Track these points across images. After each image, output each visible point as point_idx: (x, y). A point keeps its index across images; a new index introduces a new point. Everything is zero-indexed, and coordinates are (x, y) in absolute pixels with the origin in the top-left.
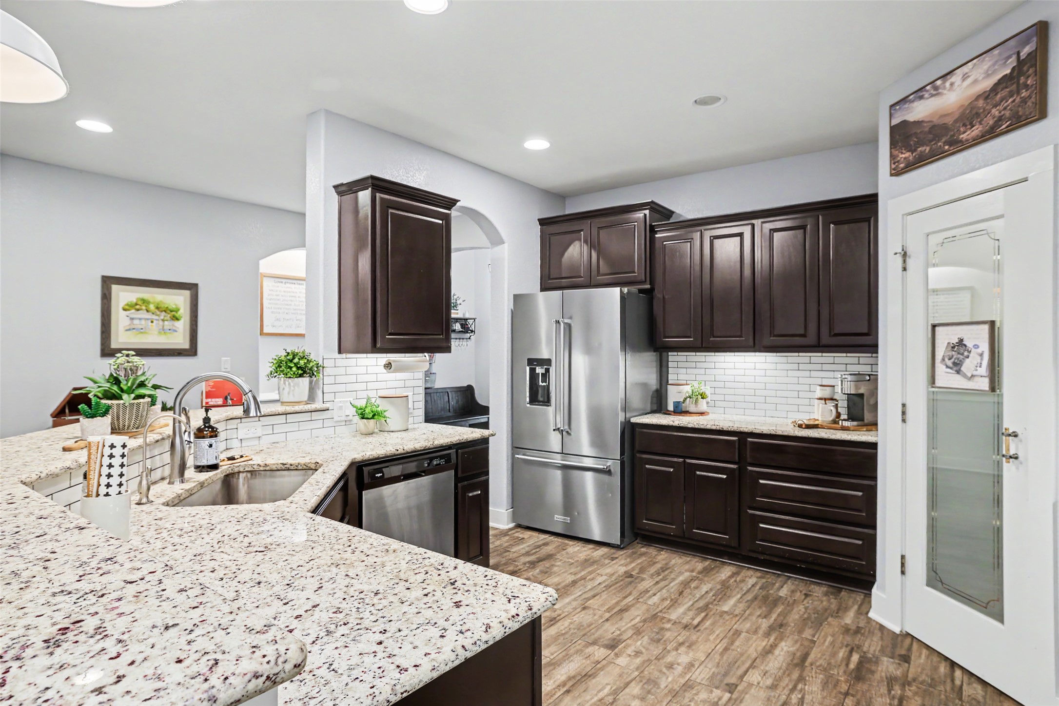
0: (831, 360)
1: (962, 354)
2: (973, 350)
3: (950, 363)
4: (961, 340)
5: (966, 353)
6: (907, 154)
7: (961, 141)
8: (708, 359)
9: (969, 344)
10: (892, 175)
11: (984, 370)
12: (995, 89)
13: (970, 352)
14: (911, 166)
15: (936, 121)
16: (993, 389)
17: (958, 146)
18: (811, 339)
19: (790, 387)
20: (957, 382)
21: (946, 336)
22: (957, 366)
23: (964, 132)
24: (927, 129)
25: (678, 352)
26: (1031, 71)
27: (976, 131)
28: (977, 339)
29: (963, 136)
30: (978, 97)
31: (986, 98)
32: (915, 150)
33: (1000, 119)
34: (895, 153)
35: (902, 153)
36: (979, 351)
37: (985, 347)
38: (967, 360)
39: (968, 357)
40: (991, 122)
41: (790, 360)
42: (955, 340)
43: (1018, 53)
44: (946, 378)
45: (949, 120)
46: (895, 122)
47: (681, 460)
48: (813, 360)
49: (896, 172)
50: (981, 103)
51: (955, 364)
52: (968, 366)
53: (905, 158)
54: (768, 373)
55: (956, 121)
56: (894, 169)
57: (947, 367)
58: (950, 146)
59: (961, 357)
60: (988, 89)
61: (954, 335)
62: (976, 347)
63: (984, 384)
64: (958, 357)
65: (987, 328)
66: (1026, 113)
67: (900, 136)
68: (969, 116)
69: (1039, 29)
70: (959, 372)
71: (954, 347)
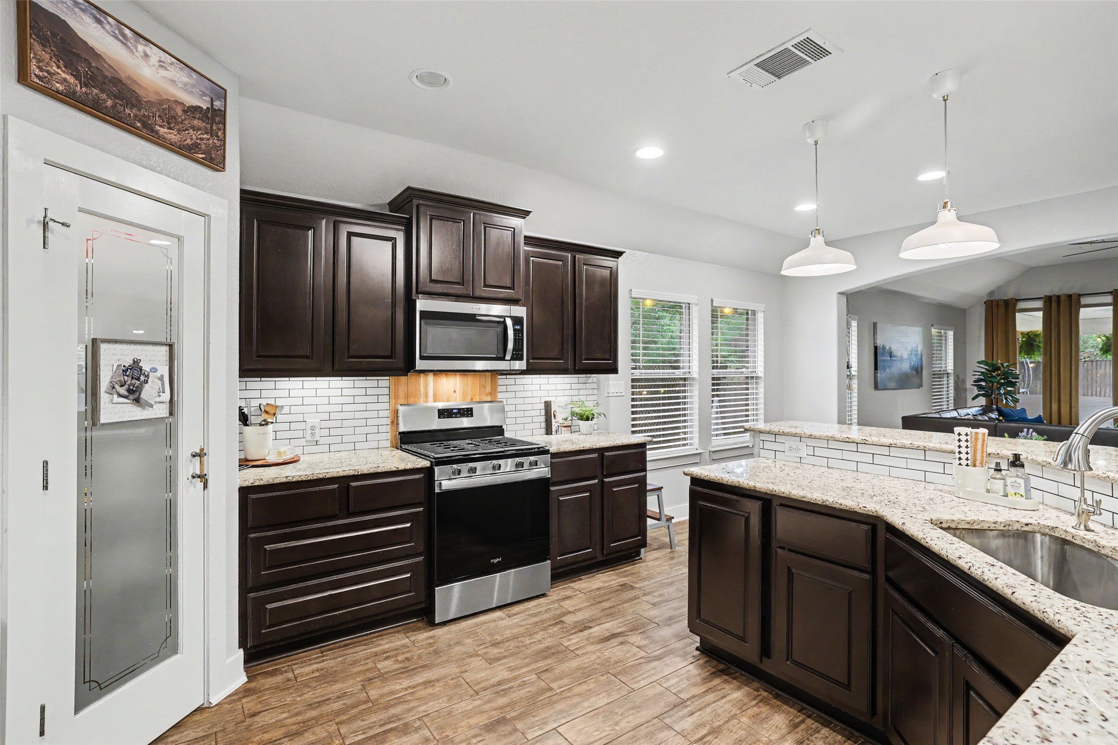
1: (138, 379)
2: (151, 374)
3: (123, 391)
5: (142, 378)
6: (71, 78)
9: (146, 367)
10: (20, 78)
11: (164, 394)
12: (194, 111)
13: (147, 376)
16: (171, 414)
17: (147, 128)
20: (135, 413)
22: (134, 394)
23: (161, 126)
26: (220, 126)
27: (173, 136)
28: (154, 360)
30: (176, 103)
31: (184, 112)
33: (197, 145)
34: (40, 52)
35: (59, 66)
36: (158, 374)
37: (164, 371)
38: (146, 386)
40: (189, 142)
42: (128, 362)
43: (212, 100)
45: (143, 95)
49: (41, 82)
50: (179, 111)
51: (129, 391)
52: (147, 393)
53: (65, 79)
57: (120, 395)
58: (143, 126)
60: (187, 105)
61: (127, 355)
62: (154, 370)
63: (161, 411)
65: (163, 349)
66: (217, 160)
67: (54, 37)
68: (168, 113)
69: (224, 95)
70: (137, 401)
71: (127, 370)
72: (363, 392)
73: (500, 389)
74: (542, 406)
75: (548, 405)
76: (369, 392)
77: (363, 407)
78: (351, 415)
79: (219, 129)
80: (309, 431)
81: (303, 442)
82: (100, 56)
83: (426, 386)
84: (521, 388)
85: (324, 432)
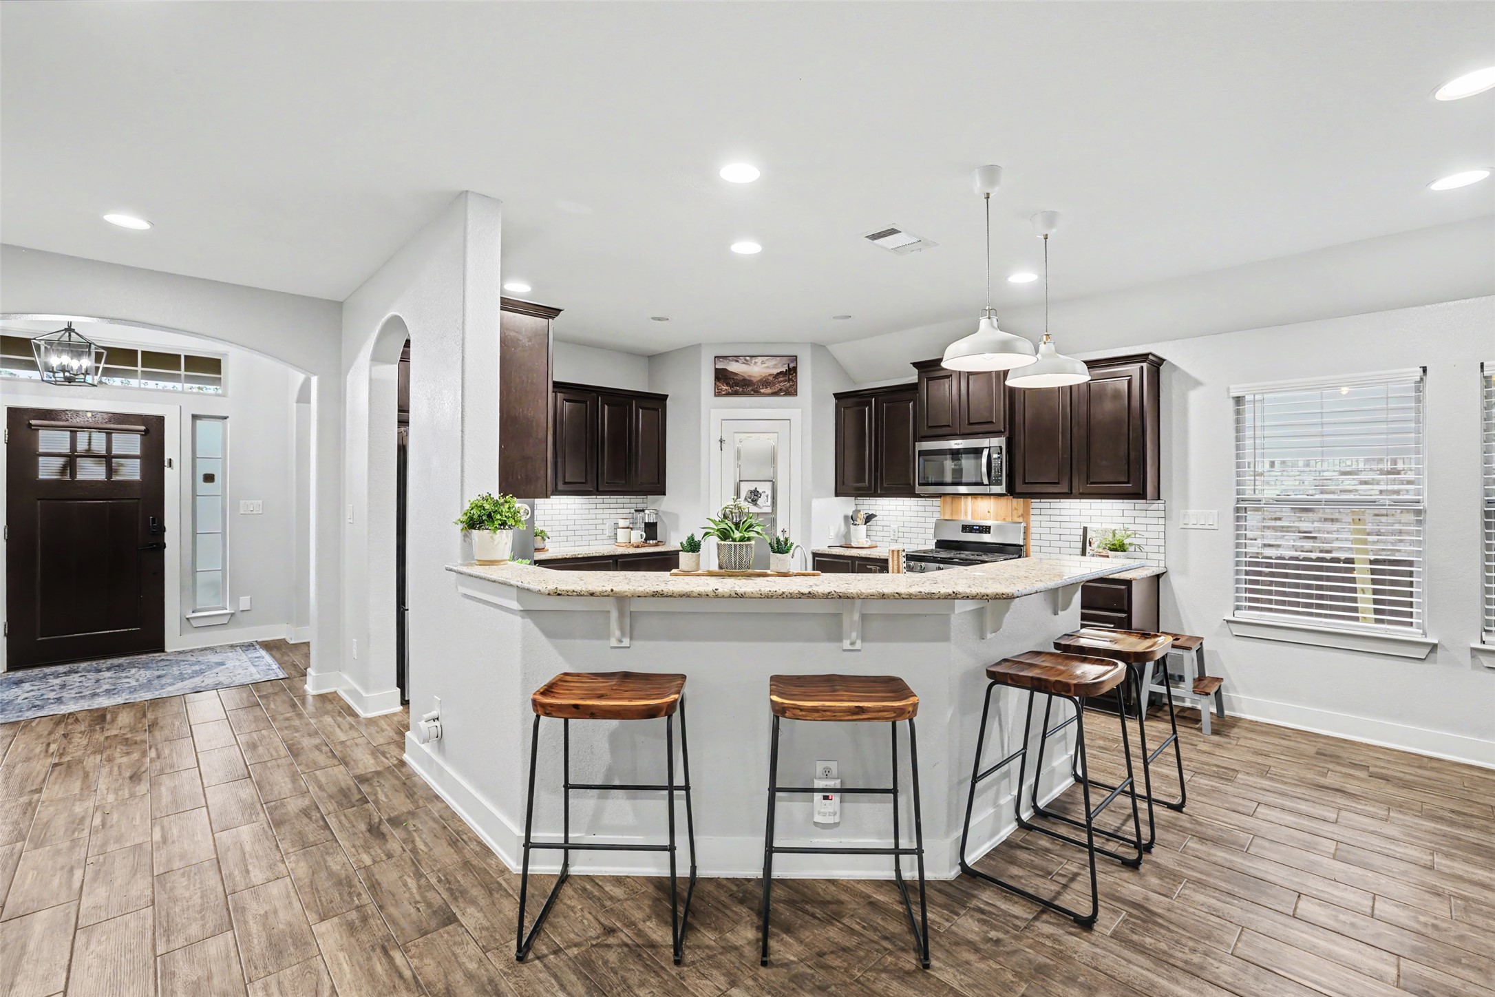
0: (615, 501)
1: (757, 496)
2: (763, 494)
3: (750, 500)
4: (756, 489)
5: (759, 495)
6: (727, 388)
7: (761, 393)
9: (760, 491)
10: (715, 395)
11: (769, 503)
12: (778, 375)
14: (728, 394)
15: (746, 377)
16: (773, 512)
17: (756, 393)
19: (591, 522)
21: (746, 488)
22: (754, 502)
23: (763, 389)
24: (740, 379)
26: (793, 375)
27: (769, 391)
28: (765, 488)
29: (762, 391)
30: (770, 375)
31: (774, 377)
32: (733, 387)
33: (781, 389)
34: (718, 383)
35: (723, 386)
36: (766, 494)
37: (769, 492)
38: (760, 499)
39: (760, 497)
40: (777, 389)
41: (591, 501)
42: (753, 489)
43: (787, 365)
45: (755, 380)
46: (718, 367)
48: (605, 501)
49: (718, 394)
50: (771, 378)
51: (752, 500)
52: (760, 502)
53: (725, 389)
54: (577, 512)
55: (758, 381)
58: (754, 392)
60: (775, 374)
61: (752, 486)
62: (764, 492)
63: (769, 510)
64: (754, 496)
65: (770, 484)
66: (791, 391)
67: (722, 376)
68: (765, 382)
69: (795, 358)
70: (755, 505)
71: (751, 493)
72: (923, 509)
73: (1032, 512)
74: (1081, 532)
75: (1085, 529)
76: (927, 509)
77: (923, 520)
78: (916, 525)
79: (793, 377)
80: (892, 533)
81: (889, 539)
82: (737, 374)
83: (966, 506)
84: (1057, 512)
85: (901, 535)
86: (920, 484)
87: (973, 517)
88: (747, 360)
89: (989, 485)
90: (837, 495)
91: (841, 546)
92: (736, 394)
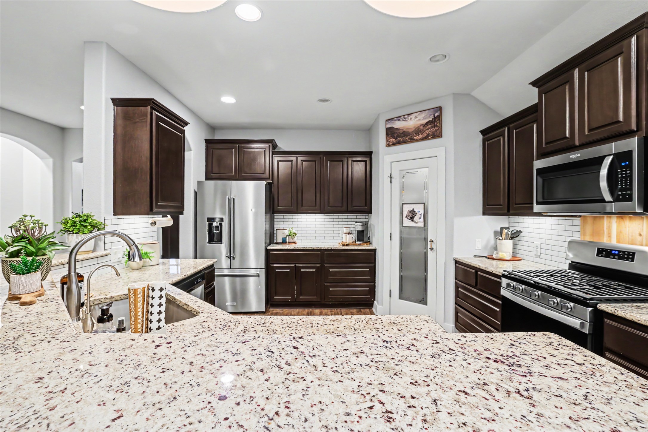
0: (346, 217)
1: (414, 214)
2: (418, 213)
3: (409, 218)
4: (413, 209)
6: (393, 140)
7: (415, 139)
8: (294, 217)
9: (416, 211)
10: (386, 146)
11: (422, 220)
12: (427, 124)
14: (394, 144)
15: (405, 130)
16: (425, 226)
17: (413, 140)
18: (344, 208)
19: (330, 229)
21: (407, 209)
22: (412, 219)
23: (416, 136)
24: (401, 132)
25: (279, 214)
26: (438, 121)
27: (420, 136)
28: (419, 209)
29: (415, 138)
30: (421, 125)
31: (423, 126)
32: (397, 139)
33: (428, 134)
34: (388, 138)
35: (391, 139)
36: (420, 213)
37: (422, 212)
38: (416, 217)
39: (416, 215)
40: (425, 135)
41: (330, 217)
42: (411, 209)
43: (434, 114)
44: (407, 223)
45: (410, 131)
46: (388, 126)
47: (293, 265)
48: (340, 217)
49: (388, 145)
50: (422, 127)
51: (411, 218)
52: (416, 219)
53: (392, 141)
54: (321, 223)
55: (413, 132)
56: (388, 144)
58: (410, 140)
59: (413, 215)
60: (424, 123)
61: (411, 207)
62: (419, 212)
63: (421, 225)
64: (412, 215)
65: (423, 205)
66: (437, 135)
67: (391, 132)
68: (418, 131)
69: (440, 109)
70: (413, 221)
71: (410, 212)
72: (563, 228)
76: (567, 228)
77: (563, 239)
79: (437, 123)
82: (400, 129)
85: (543, 251)
86: (538, 203)
87: (618, 242)
88: (405, 118)
89: (614, 202)
90: (484, 214)
91: (486, 257)
92: (399, 143)
